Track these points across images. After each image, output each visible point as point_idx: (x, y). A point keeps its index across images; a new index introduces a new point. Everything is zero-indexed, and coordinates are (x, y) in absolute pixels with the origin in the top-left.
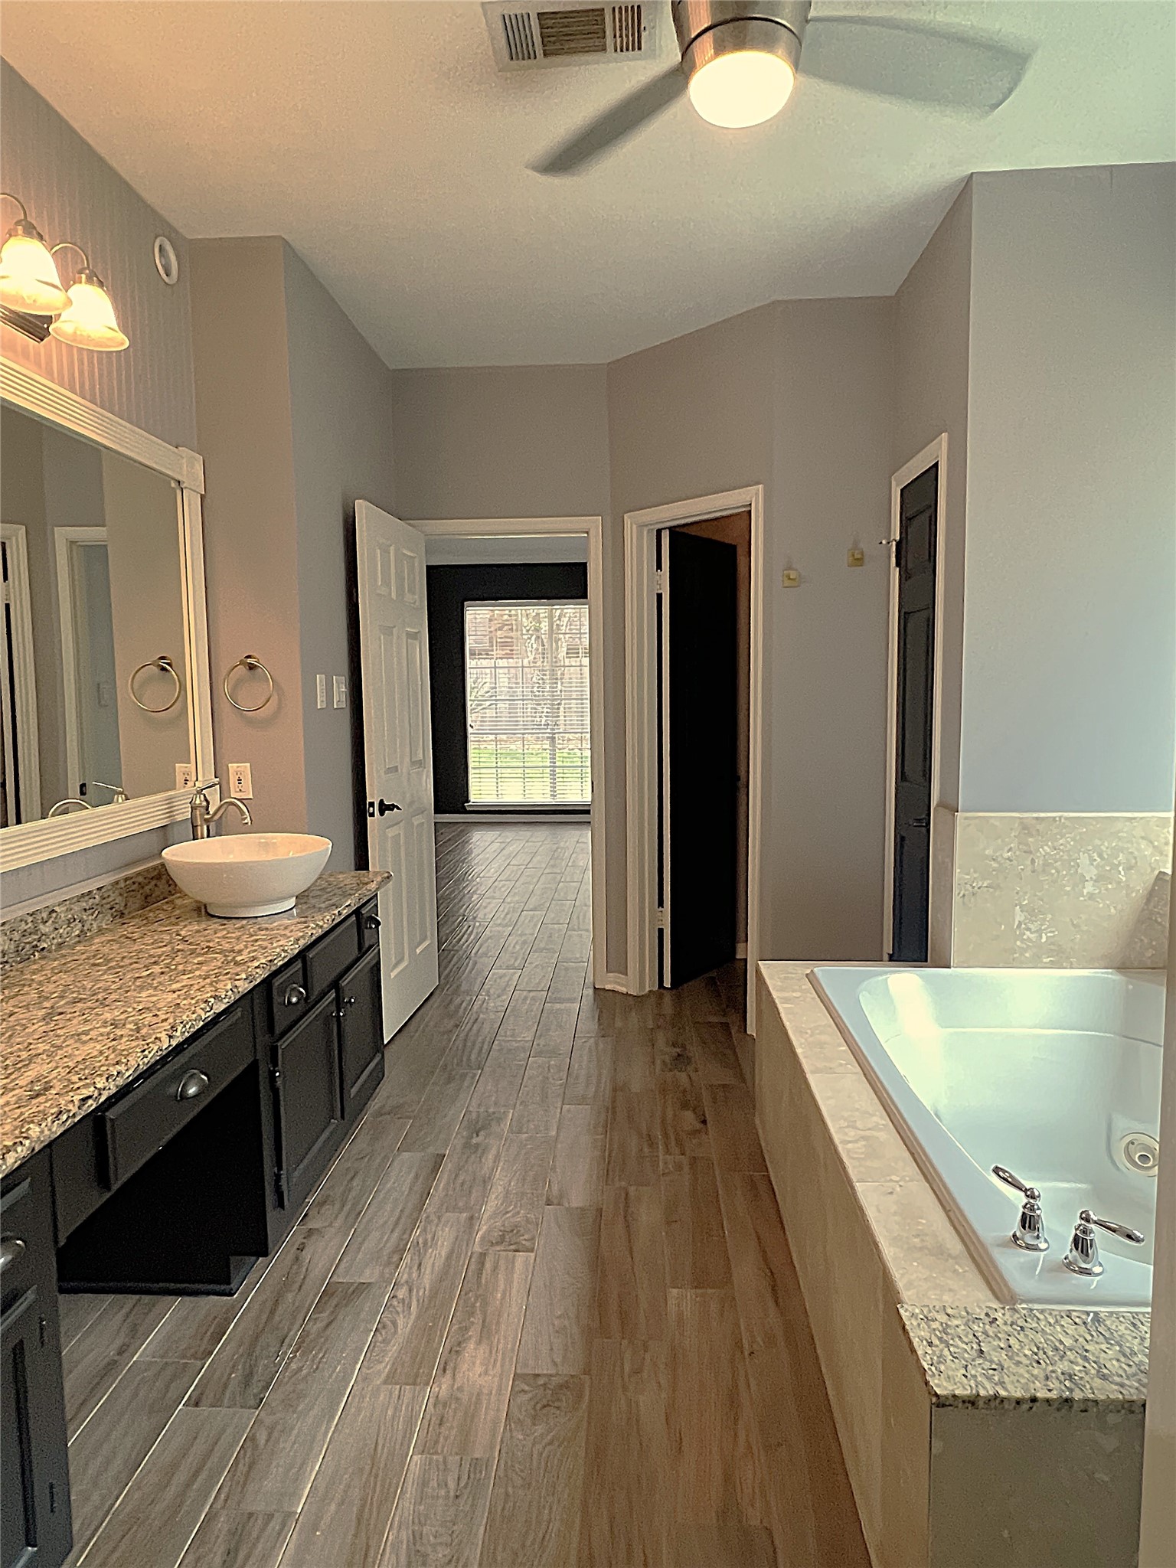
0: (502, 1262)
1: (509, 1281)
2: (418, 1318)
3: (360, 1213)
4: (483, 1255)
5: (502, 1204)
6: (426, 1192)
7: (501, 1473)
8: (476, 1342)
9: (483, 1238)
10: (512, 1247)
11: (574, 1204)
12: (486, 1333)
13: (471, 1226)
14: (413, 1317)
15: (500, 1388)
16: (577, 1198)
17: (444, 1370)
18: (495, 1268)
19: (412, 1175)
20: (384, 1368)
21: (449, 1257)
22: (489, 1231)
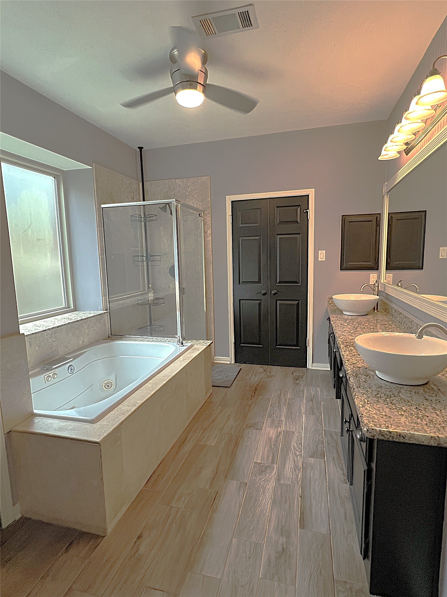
0: (266, 459)
1: (263, 453)
2: (290, 445)
3: (329, 489)
4: (273, 463)
5: (266, 486)
6: (302, 497)
7: (265, 416)
8: (272, 437)
9: (273, 470)
10: (262, 465)
11: (235, 482)
12: (270, 439)
13: (278, 476)
14: (292, 445)
15: (266, 427)
16: (233, 485)
17: (280, 433)
18: (268, 457)
19: (314, 510)
20: (296, 435)
21: (285, 465)
22: (271, 473)
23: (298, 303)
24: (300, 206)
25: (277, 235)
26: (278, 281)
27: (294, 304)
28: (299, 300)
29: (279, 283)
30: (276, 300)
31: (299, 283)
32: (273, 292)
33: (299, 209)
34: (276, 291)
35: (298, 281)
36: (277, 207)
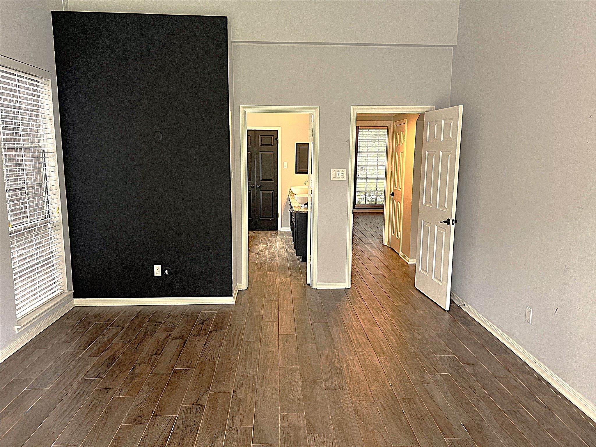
23: (273, 192)
24: (273, 136)
25: (260, 152)
26: (261, 179)
27: (271, 193)
28: (273, 191)
29: (261, 180)
30: (260, 191)
31: (273, 181)
32: (258, 186)
33: (272, 137)
34: (260, 185)
35: (272, 179)
36: (260, 135)
